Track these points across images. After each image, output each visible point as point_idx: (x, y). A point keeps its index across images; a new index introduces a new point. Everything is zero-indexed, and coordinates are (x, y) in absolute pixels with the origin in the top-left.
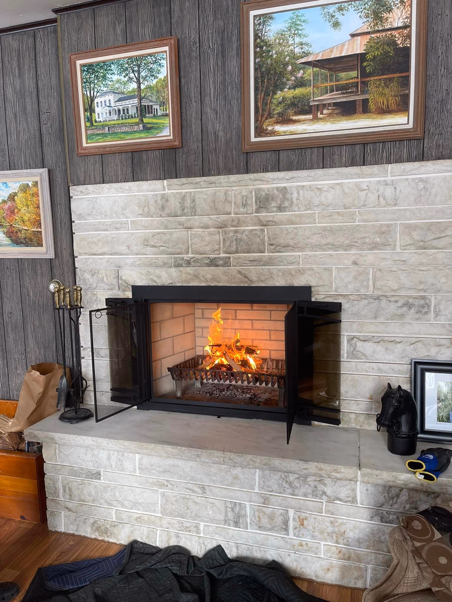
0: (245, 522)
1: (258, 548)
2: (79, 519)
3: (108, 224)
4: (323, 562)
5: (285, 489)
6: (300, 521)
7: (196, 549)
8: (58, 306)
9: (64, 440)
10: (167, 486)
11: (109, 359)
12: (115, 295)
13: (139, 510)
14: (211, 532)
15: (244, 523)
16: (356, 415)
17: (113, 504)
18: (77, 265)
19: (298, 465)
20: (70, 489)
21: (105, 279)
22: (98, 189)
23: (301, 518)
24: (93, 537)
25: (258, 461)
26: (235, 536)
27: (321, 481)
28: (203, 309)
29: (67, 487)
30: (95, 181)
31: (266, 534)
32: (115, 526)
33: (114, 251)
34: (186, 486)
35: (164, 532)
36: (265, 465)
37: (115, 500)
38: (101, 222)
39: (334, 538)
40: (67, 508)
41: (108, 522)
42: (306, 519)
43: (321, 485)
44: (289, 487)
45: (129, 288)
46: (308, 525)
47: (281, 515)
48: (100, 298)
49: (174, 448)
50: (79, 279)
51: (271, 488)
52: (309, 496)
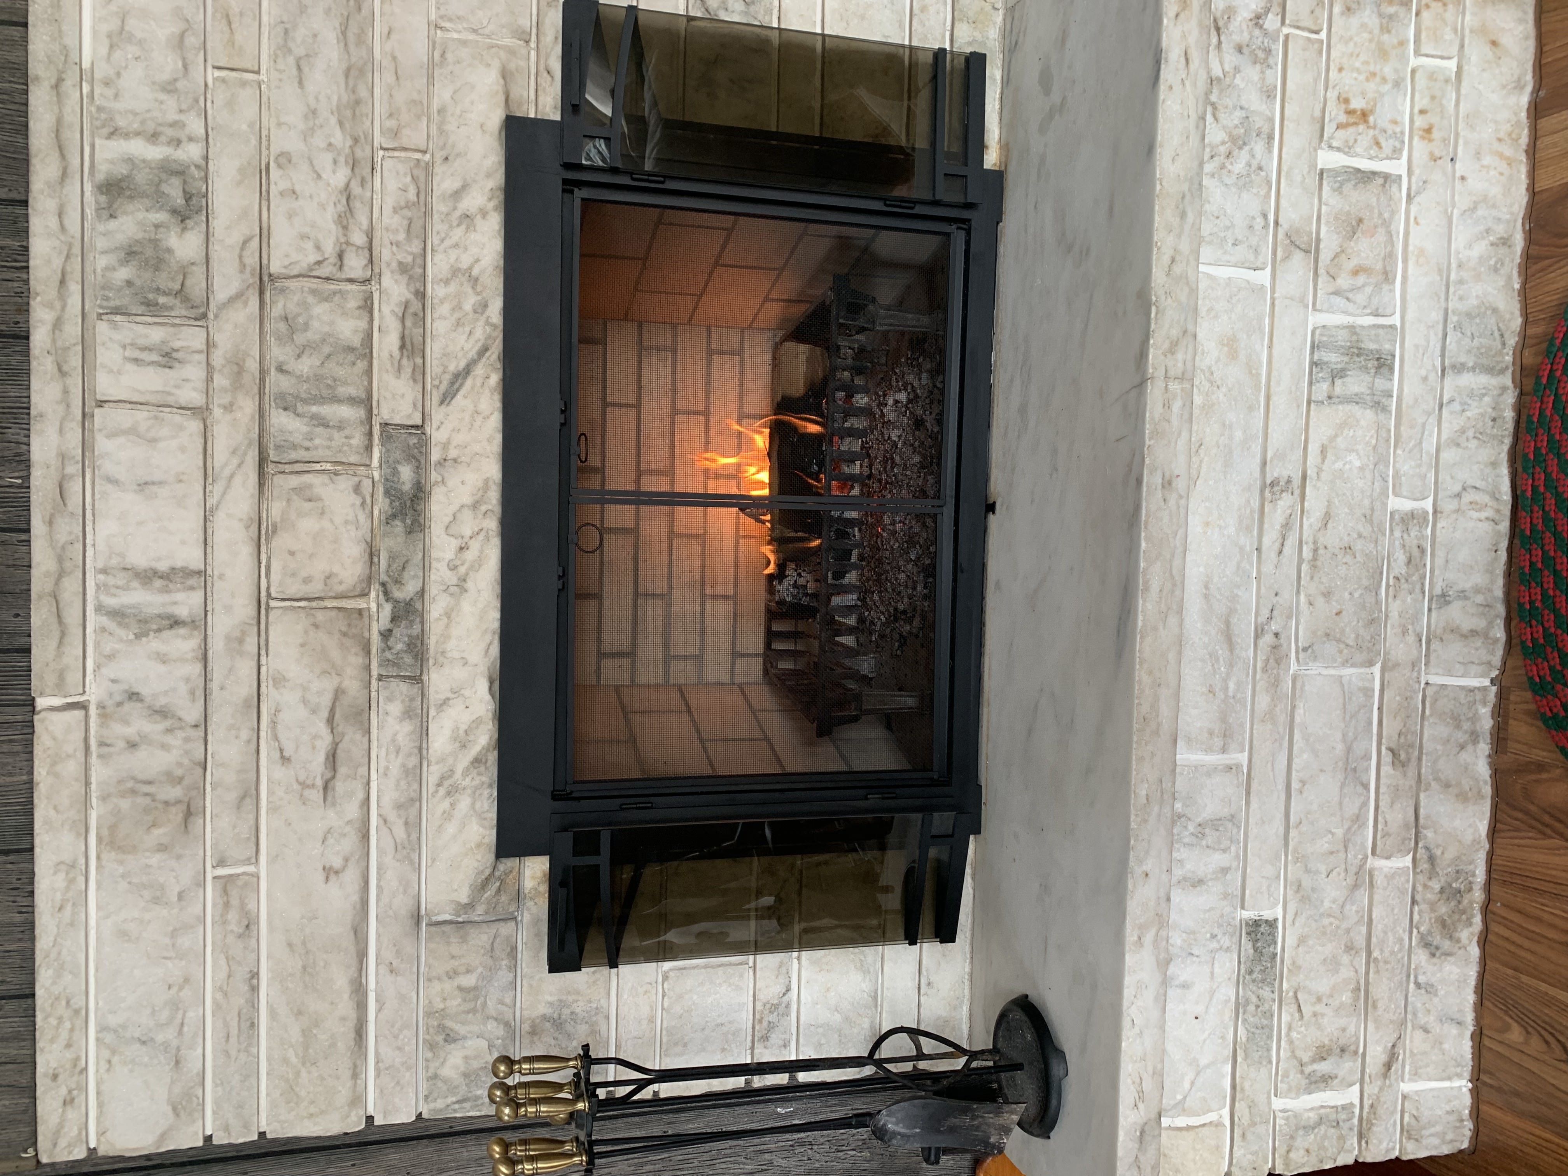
0: (1373, 332)
1: (1452, 289)
2: (1420, 1015)
3: (223, 974)
4: (1474, 58)
5: (1255, 163)
6: (1355, 124)
7: (1480, 524)
8: (577, 1159)
9: (1145, 1077)
10: (1276, 635)
11: (795, 954)
12: (538, 935)
13: (1367, 757)
14: (1420, 466)
15: (1376, 335)
16: (961, 20)
17: (1357, 862)
18: (405, 1116)
19: (1177, 87)
20: (1322, 1054)
21: (469, 981)
22: (60, 1019)
23: (1343, 118)
24: (1475, 951)
25: (1170, 240)
26: (1423, 372)
27: (1221, 24)
28: (601, 655)
29: (1315, 1066)
30: (16, 1037)
31: (1405, 261)
32: (1432, 859)
33: (348, 941)
34: (1273, 555)
35: (1433, 657)
36: (1183, 215)
37: (1342, 855)
38: (215, 1002)
39: (1396, 13)
40: (1388, 1066)
41: (1420, 888)
42: (1347, 101)
43: (1231, 28)
44: (1247, 148)
45: (507, 874)
46: (1363, 94)
47: (1339, 190)
48: (551, 1004)
49: (1146, 583)
50: (467, 1105)
51: (1253, 218)
52: (1269, 80)
